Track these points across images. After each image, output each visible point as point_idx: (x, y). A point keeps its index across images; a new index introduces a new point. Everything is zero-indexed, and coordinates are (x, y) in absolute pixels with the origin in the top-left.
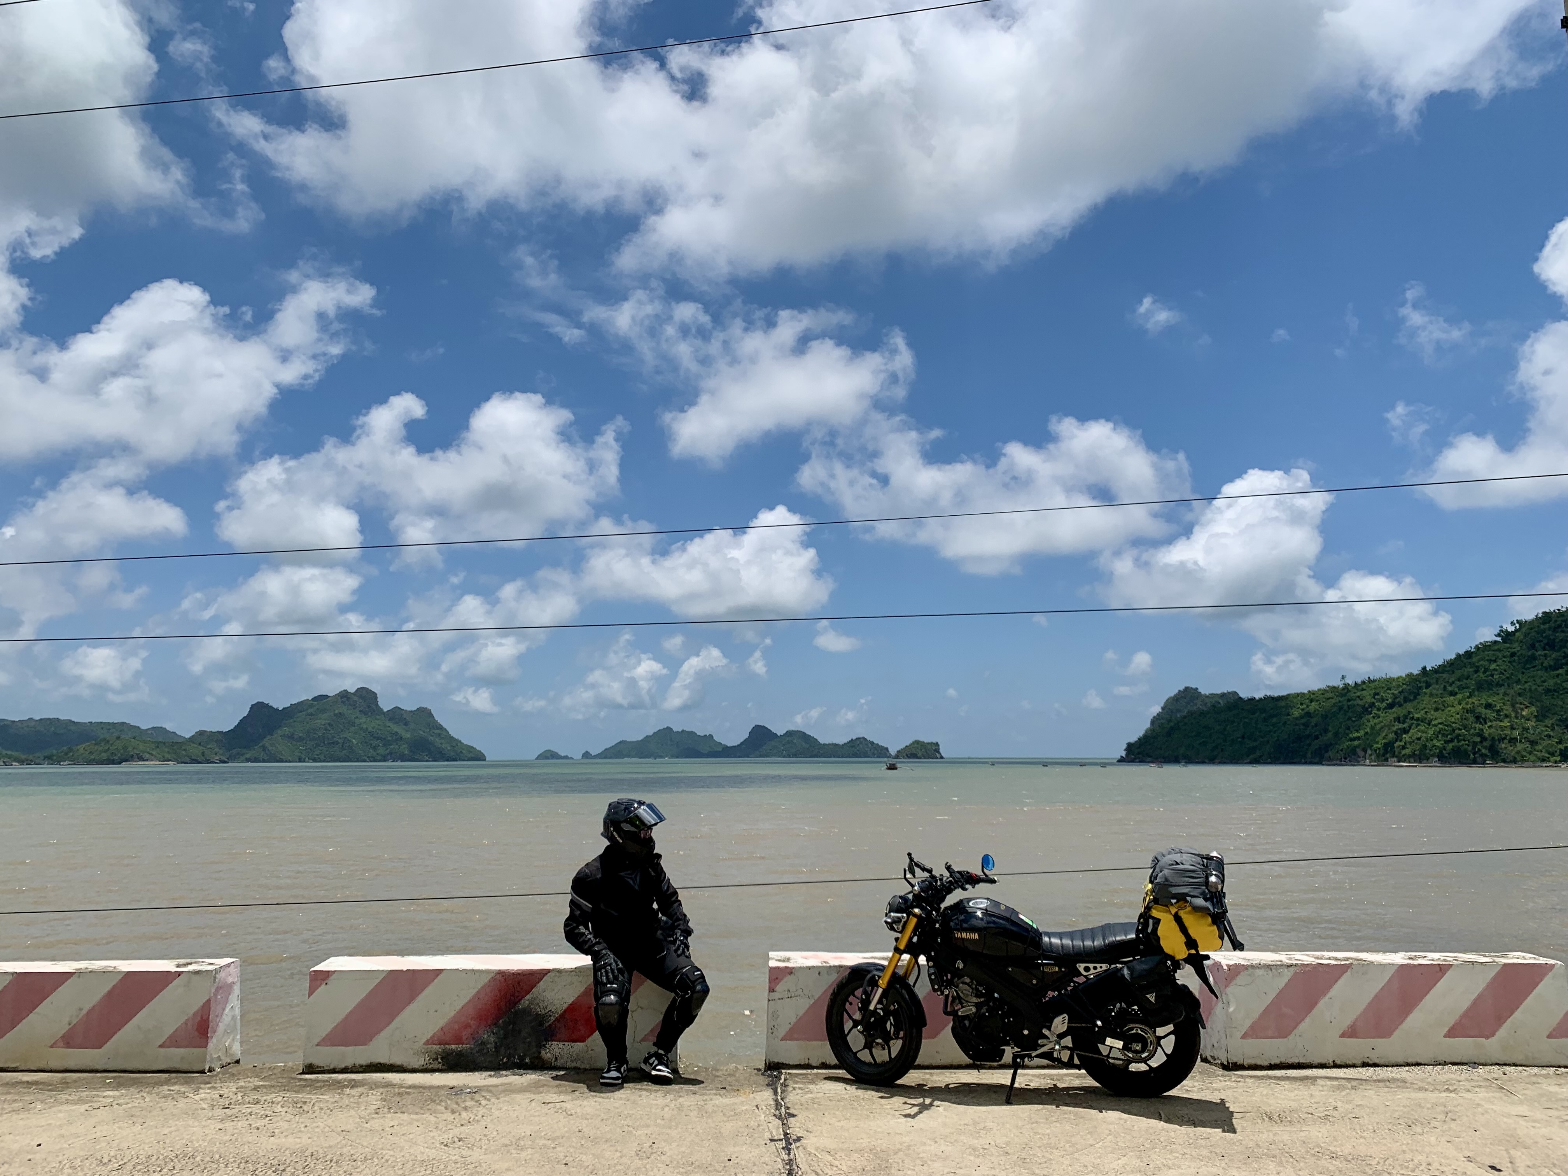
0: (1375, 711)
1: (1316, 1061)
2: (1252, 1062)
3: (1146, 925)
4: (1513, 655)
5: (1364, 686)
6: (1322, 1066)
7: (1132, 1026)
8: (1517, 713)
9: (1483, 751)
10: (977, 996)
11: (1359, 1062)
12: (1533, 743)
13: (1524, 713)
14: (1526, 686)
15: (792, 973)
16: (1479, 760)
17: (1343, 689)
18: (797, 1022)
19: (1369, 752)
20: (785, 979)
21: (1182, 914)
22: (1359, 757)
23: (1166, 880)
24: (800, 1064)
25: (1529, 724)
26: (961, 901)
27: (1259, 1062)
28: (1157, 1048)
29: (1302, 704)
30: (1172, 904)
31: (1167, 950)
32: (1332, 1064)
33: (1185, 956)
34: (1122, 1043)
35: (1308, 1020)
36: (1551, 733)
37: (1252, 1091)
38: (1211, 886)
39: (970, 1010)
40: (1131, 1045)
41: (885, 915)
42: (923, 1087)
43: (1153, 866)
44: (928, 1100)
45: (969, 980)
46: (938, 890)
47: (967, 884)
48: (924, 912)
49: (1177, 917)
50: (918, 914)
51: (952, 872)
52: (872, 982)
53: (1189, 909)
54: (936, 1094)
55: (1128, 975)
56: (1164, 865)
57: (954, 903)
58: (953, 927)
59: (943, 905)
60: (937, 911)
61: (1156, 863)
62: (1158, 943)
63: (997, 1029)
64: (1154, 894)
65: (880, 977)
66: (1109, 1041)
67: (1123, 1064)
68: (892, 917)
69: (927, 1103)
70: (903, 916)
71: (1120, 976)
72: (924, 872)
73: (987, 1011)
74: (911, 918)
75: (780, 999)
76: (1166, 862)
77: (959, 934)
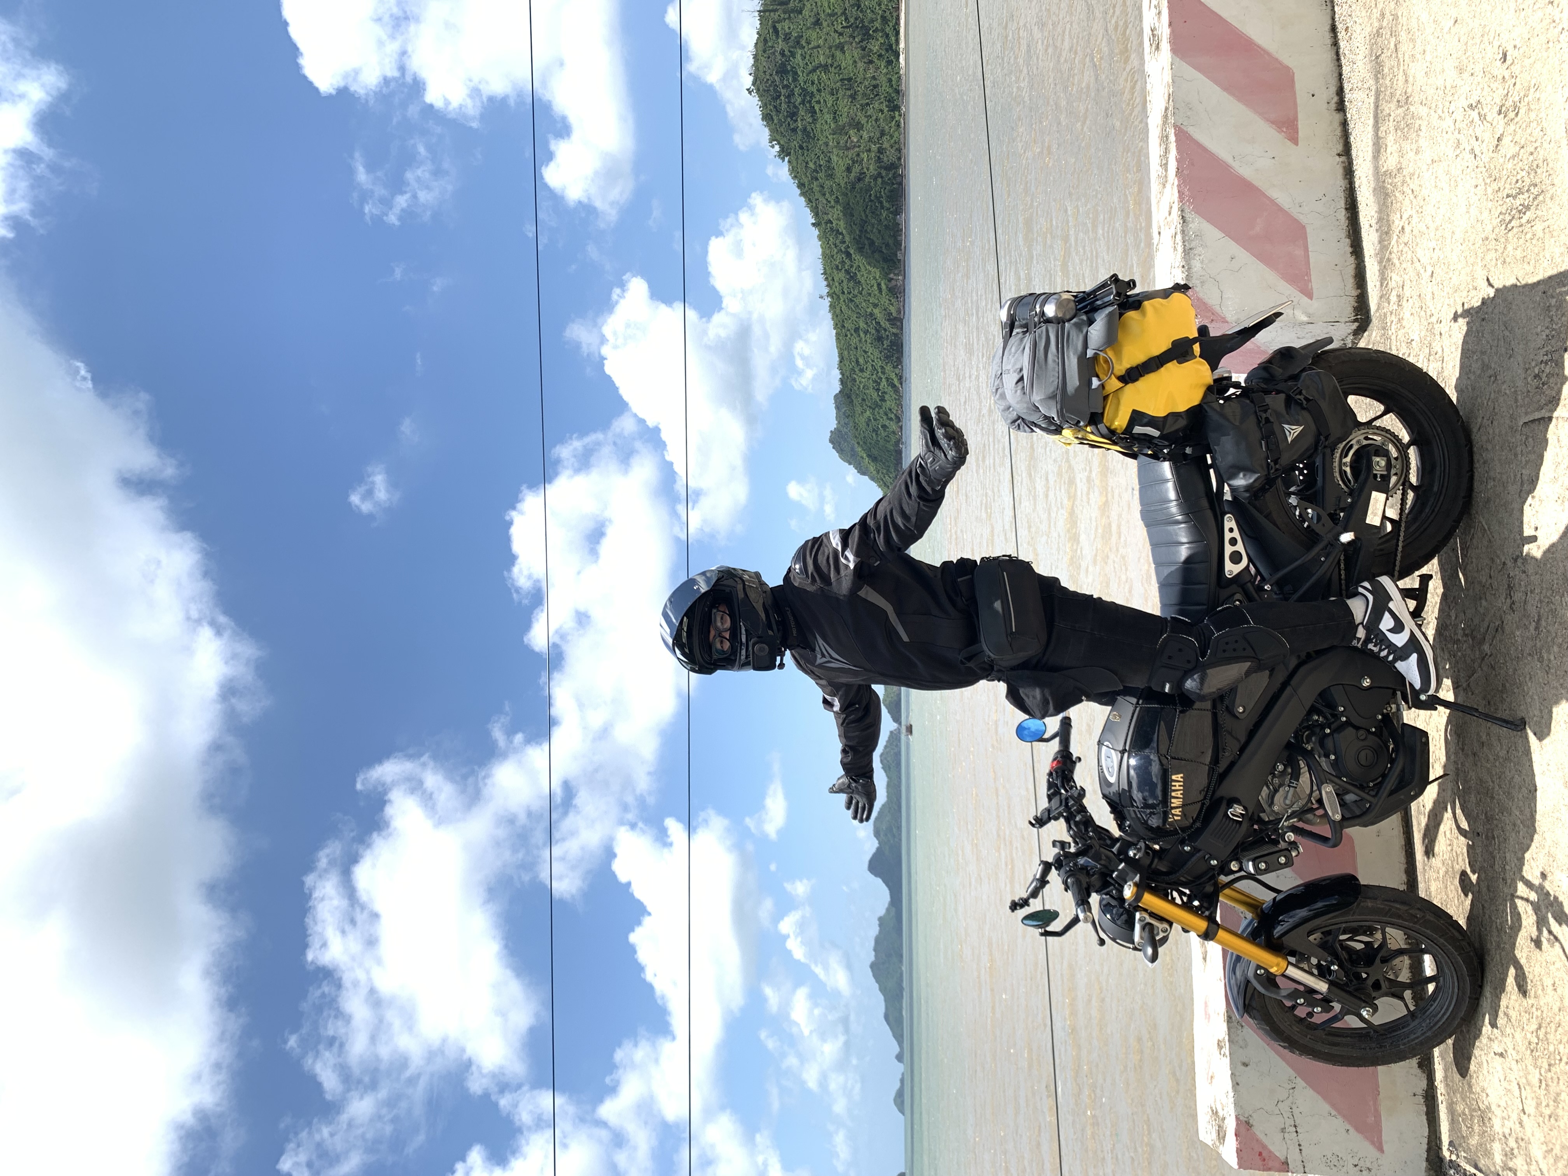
0: (853, 270)
1: (1341, 183)
2: (1350, 282)
3: (1147, 439)
4: (801, 147)
5: (830, 279)
6: (1349, 172)
7: (1337, 475)
8: (855, 146)
9: (890, 176)
10: (1296, 775)
11: (1338, 117)
12: (883, 134)
13: (855, 140)
14: (830, 137)
15: (1248, 1123)
16: (899, 179)
17: (832, 297)
18: (1344, 1116)
19: (892, 276)
20: (1261, 1136)
21: (1121, 368)
22: (896, 285)
23: (1053, 397)
24: (1427, 1114)
25: (865, 135)
26: (1105, 796)
27: (1350, 270)
28: (1378, 428)
29: (846, 336)
30: (1103, 386)
31: (1195, 399)
32: (1343, 158)
33: (1205, 367)
34: (1374, 494)
35: (1274, 194)
36: (874, 118)
37: (1429, 270)
38: (1064, 314)
39: (1326, 792)
40: (1375, 475)
41: (1137, 953)
42: (1474, 878)
43: (1027, 428)
44: (1522, 889)
45: (1265, 791)
46: (1083, 845)
47: (1074, 782)
48: (1131, 875)
49: (1127, 378)
50: (1135, 889)
51: (1049, 814)
52: (1270, 980)
53: (1110, 354)
54: (1497, 866)
55: (1248, 476)
56: (1025, 405)
57: (1111, 813)
58: (1161, 821)
59: (1116, 833)
60: (1127, 845)
61: (1020, 422)
62: (1181, 416)
63: (1362, 738)
64: (1082, 424)
65: (1259, 967)
66: (1373, 519)
67: (1411, 495)
68: (1141, 938)
69: (1533, 896)
70: (1140, 920)
71: (1247, 495)
72: (1048, 882)
73: (1327, 756)
74: (1144, 904)
75: (1299, 1145)
76: (1018, 403)
77: (1173, 811)
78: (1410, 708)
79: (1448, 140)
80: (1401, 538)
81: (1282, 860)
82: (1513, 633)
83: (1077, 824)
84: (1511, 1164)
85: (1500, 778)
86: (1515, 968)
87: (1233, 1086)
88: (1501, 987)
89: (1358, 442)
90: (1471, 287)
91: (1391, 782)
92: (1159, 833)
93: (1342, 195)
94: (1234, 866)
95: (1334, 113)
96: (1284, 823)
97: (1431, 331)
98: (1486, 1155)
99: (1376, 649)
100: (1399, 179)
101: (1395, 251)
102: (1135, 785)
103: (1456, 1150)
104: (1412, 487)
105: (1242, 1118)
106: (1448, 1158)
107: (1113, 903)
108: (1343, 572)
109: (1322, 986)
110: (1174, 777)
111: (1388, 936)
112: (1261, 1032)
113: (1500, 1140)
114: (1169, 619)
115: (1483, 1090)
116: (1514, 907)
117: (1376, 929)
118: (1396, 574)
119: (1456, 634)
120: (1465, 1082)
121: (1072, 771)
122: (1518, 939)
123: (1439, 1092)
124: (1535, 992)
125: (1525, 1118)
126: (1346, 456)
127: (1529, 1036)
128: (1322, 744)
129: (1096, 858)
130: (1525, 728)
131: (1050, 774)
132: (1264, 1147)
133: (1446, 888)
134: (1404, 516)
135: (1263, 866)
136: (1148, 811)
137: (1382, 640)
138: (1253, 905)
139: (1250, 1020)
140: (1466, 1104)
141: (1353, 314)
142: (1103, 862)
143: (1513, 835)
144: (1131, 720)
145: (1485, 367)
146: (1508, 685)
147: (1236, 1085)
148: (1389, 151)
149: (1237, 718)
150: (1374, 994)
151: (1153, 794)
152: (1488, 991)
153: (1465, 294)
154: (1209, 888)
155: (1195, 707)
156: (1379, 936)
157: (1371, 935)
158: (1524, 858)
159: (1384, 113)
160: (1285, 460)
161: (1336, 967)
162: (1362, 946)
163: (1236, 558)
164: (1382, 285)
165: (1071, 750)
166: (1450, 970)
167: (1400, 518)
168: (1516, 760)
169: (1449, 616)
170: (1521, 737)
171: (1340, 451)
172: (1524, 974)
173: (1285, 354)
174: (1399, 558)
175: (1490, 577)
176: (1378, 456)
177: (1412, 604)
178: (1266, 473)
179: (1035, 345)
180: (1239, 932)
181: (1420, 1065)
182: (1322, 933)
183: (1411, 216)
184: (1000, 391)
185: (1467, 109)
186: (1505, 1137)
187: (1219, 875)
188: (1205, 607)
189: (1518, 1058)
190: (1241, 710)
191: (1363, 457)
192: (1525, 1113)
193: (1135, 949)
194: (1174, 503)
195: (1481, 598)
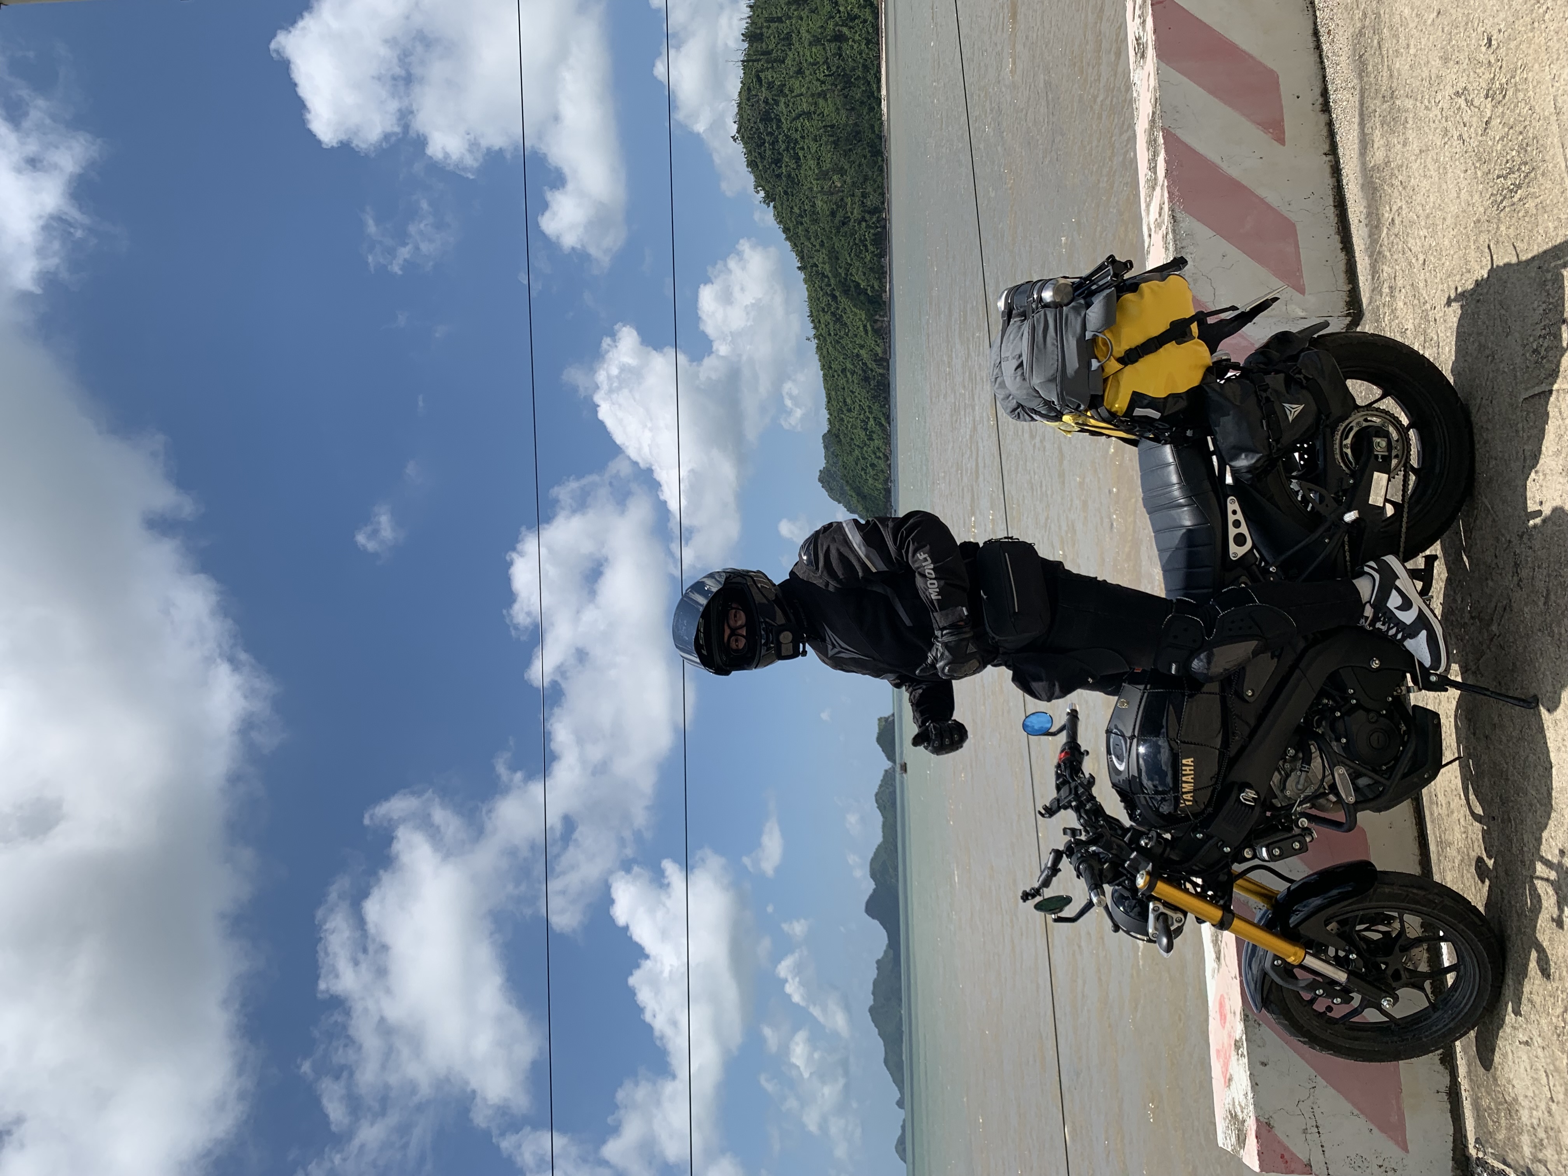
0: (839, 312)
1: (1329, 181)
2: (1342, 278)
4: (786, 193)
5: (816, 321)
6: (1336, 171)
7: (1338, 456)
8: (839, 191)
9: (874, 220)
10: (1308, 760)
11: (1323, 118)
12: (866, 179)
13: (839, 185)
14: (814, 182)
15: (1268, 1124)
16: (882, 223)
17: (819, 339)
18: (1365, 1116)
19: (877, 317)
20: (1282, 1137)
21: (1120, 350)
22: (882, 326)
24: (1451, 1111)
25: (849, 180)
26: (1114, 785)
27: (1342, 266)
28: (1378, 409)
29: (834, 377)
30: (1102, 368)
31: (1193, 379)
32: (1330, 157)
33: (1204, 349)
34: (1376, 474)
35: (1262, 192)
36: (857, 163)
37: (1421, 258)
38: (1062, 299)
39: (1339, 775)
40: (1377, 456)
41: (1152, 944)
42: (1490, 863)
43: (1027, 417)
44: (1540, 869)
45: (1276, 777)
46: (1094, 834)
47: (1083, 773)
48: (1143, 864)
49: (1126, 360)
50: (1148, 878)
51: (1059, 804)
52: (1287, 971)
53: (1109, 335)
54: (1514, 850)
55: (1249, 458)
56: (1025, 392)
57: (1121, 801)
58: (1172, 807)
59: (1127, 822)
60: (1137, 835)
61: (1020, 411)
62: (1182, 397)
63: (1373, 720)
64: (1082, 407)
65: (1276, 957)
66: (1376, 498)
67: (1413, 478)
68: (1156, 929)
69: (1553, 875)
70: (1153, 910)
71: (1250, 476)
72: (1060, 870)
73: (1338, 740)
74: (1157, 893)
75: (1322, 1146)
76: (1017, 389)
77: (1184, 796)
78: (1420, 690)
79: (1436, 129)
80: (1405, 519)
81: (1297, 845)
82: (1523, 611)
83: (1086, 812)
84: (1540, 1156)
85: (1514, 758)
86: (1537, 951)
87: (1252, 1087)
88: (1523, 973)
89: (1358, 423)
90: (1464, 270)
91: (1404, 766)
92: (1169, 821)
93: (1330, 192)
94: (1247, 853)
95: (1320, 114)
96: (1297, 809)
97: (1425, 317)
98: (1514, 1148)
99: (1384, 628)
100: (1386, 173)
101: (1386, 243)
102: (1143, 774)
103: (1483, 1147)
104: (1413, 469)
105: (1262, 1119)
106: (1475, 1156)
107: (1126, 894)
108: (1347, 554)
109: (1341, 976)
110: (1184, 761)
111: (1406, 925)
112: (1279, 1028)
113: (1528, 1131)
114: (1174, 601)
115: (1509, 1081)
116: (1533, 889)
117: (1393, 918)
118: (1401, 554)
119: (1462, 618)
120: (1490, 1075)
121: (1080, 763)
122: (1539, 922)
123: (1463, 1088)
124: (1560, 975)
125: (1554, 1107)
126: (1347, 438)
127: (1554, 1020)
128: (1333, 729)
129: (1107, 847)
130: (1537, 705)
131: (1058, 766)
132: (1286, 1149)
133: (1463, 877)
134: (1406, 500)
135: (1277, 852)
136: (1159, 797)
137: (1390, 618)
138: (1267, 895)
139: (1268, 1014)
140: (1492, 1098)
141: (1346, 308)
142: (1114, 852)
143: (1530, 815)
144: (1139, 706)
145: (1482, 347)
146: (1518, 664)
147: (1255, 1085)
148: (1376, 146)
149: (1247, 702)
150: (1394, 985)
151: (1163, 782)
152: (1510, 980)
153: (1458, 277)
154: (1223, 878)
155: (1205, 689)
156: (1397, 925)
157: (1389, 924)
158: (1541, 838)
159: (1370, 110)
160: (1286, 439)
161: (1355, 956)
162: (1380, 936)
163: (1240, 540)
164: (1373, 278)
165: (1079, 742)
166: (1471, 958)
167: (1403, 500)
168: (1530, 738)
169: (1455, 600)
170: (1534, 714)
171: (1340, 433)
172: (1547, 956)
173: (1282, 339)
174: (1403, 539)
175: (1496, 557)
176: (1379, 437)
177: (1419, 585)
178: (1266, 453)
179: (1034, 329)
180: (1256, 921)
181: (1443, 1061)
182: (1338, 922)
183: (1401, 208)
184: (999, 380)
185: (1453, 96)
186: (1534, 1128)
187: (1233, 863)
188: (1211, 590)
189: (1544, 1045)
190: (1250, 693)
191: (1364, 438)
192: (1553, 1101)
193: (1150, 941)
194: (1176, 487)
195: (1487, 579)
